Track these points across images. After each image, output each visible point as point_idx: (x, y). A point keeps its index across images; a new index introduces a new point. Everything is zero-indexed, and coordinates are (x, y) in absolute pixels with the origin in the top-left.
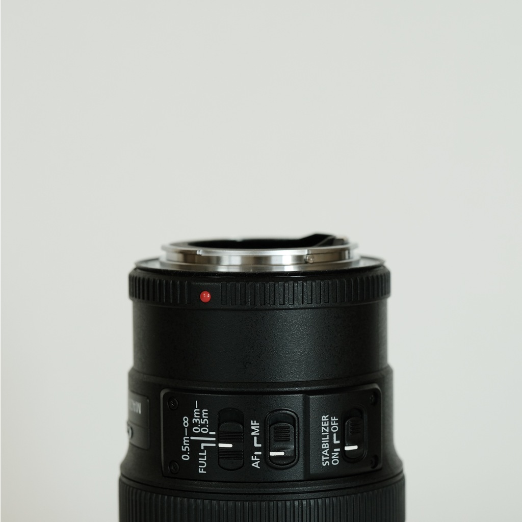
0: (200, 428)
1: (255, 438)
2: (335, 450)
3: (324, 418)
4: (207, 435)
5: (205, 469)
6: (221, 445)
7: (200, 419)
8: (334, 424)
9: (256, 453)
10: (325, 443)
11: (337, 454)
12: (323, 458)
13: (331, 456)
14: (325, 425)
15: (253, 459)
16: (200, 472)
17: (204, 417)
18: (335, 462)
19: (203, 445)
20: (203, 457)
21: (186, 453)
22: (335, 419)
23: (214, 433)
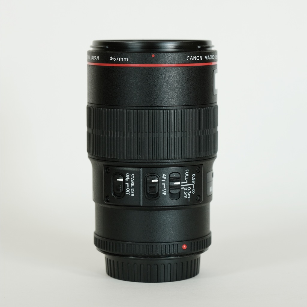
0: (188, 190)
1: (164, 187)
2: (128, 180)
3: (133, 195)
4: (185, 187)
5: (186, 171)
6: (179, 183)
7: (188, 194)
8: (128, 192)
9: (164, 180)
10: (132, 184)
11: (127, 178)
12: (133, 177)
13: (130, 178)
14: (133, 192)
15: (166, 178)
16: (188, 170)
17: (186, 195)
18: (128, 175)
19: (187, 182)
20: (187, 177)
21: (194, 177)
22: (128, 194)
23: (182, 188)
